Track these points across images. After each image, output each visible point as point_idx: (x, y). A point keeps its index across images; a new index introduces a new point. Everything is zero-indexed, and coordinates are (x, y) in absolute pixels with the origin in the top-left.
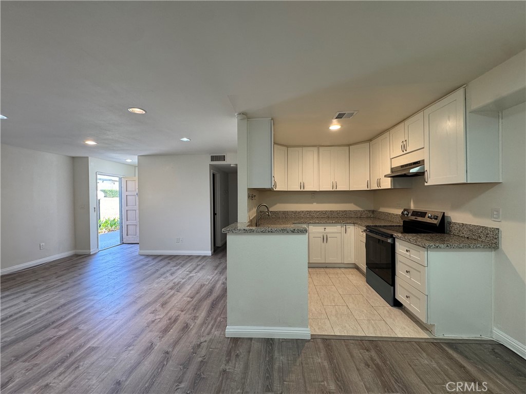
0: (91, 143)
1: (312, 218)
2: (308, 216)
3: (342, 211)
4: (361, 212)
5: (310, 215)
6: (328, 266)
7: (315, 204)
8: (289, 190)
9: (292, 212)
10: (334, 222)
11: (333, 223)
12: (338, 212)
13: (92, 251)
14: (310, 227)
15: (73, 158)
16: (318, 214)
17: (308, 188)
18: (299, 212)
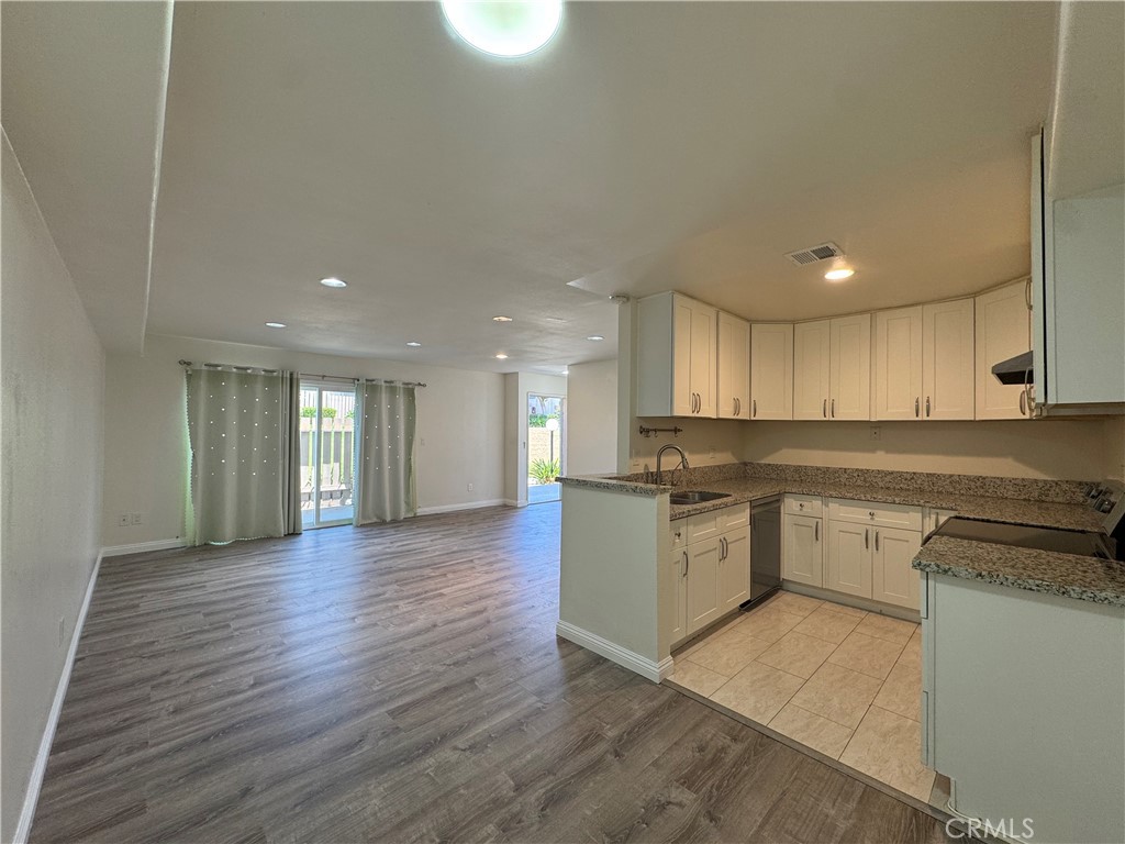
0: (502, 357)
1: (872, 487)
2: (859, 483)
3: (968, 478)
4: (1047, 487)
5: (865, 481)
6: (885, 609)
7: (880, 455)
8: (795, 419)
9: (818, 469)
10: (897, 500)
11: (894, 503)
12: (954, 480)
13: (520, 503)
14: (830, 505)
15: (505, 374)
16: (888, 478)
17: (844, 414)
18: (836, 471)
